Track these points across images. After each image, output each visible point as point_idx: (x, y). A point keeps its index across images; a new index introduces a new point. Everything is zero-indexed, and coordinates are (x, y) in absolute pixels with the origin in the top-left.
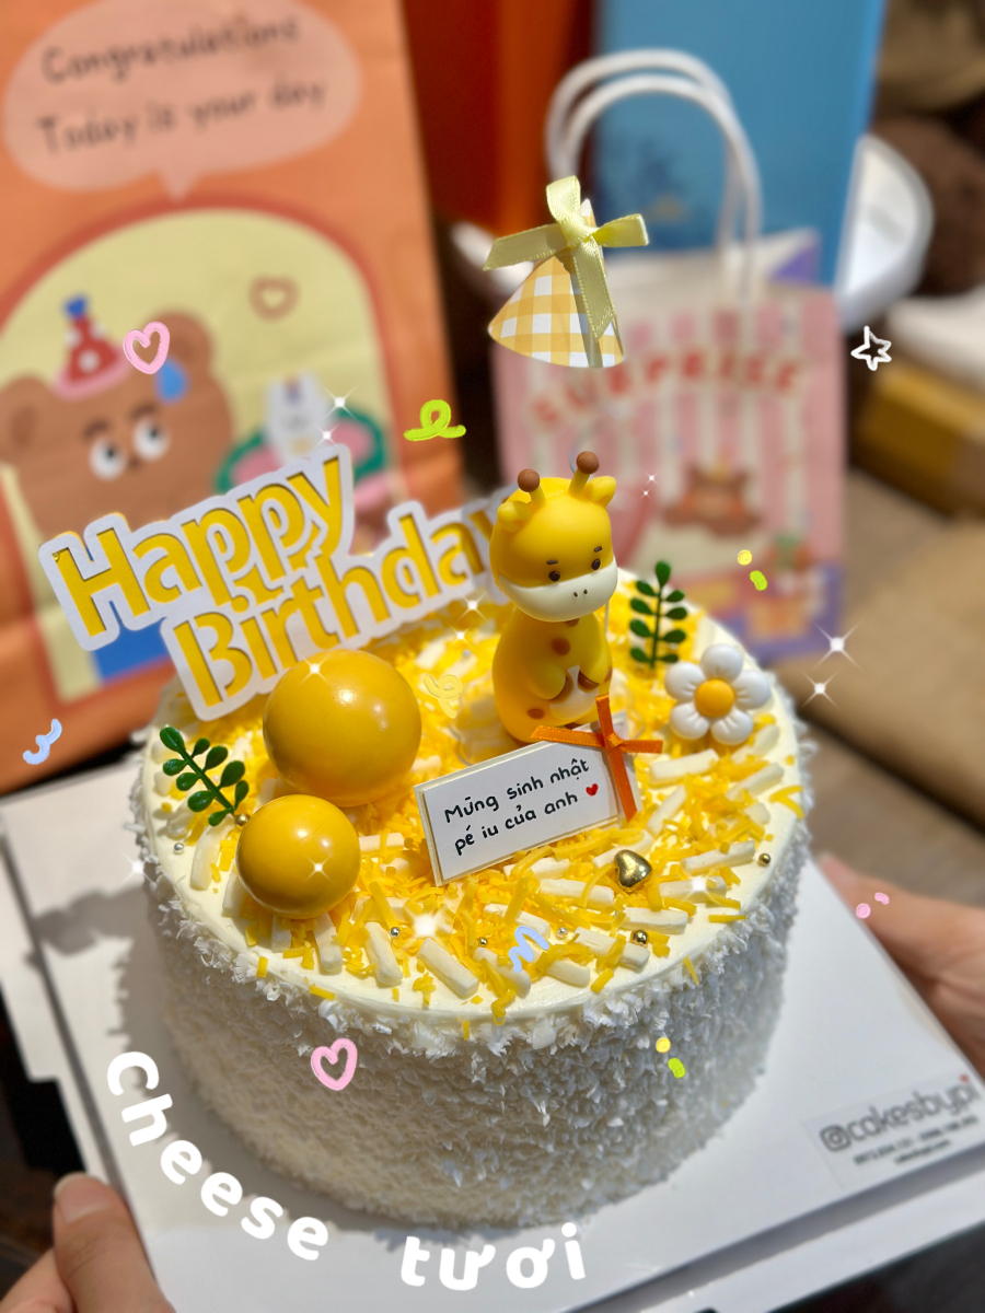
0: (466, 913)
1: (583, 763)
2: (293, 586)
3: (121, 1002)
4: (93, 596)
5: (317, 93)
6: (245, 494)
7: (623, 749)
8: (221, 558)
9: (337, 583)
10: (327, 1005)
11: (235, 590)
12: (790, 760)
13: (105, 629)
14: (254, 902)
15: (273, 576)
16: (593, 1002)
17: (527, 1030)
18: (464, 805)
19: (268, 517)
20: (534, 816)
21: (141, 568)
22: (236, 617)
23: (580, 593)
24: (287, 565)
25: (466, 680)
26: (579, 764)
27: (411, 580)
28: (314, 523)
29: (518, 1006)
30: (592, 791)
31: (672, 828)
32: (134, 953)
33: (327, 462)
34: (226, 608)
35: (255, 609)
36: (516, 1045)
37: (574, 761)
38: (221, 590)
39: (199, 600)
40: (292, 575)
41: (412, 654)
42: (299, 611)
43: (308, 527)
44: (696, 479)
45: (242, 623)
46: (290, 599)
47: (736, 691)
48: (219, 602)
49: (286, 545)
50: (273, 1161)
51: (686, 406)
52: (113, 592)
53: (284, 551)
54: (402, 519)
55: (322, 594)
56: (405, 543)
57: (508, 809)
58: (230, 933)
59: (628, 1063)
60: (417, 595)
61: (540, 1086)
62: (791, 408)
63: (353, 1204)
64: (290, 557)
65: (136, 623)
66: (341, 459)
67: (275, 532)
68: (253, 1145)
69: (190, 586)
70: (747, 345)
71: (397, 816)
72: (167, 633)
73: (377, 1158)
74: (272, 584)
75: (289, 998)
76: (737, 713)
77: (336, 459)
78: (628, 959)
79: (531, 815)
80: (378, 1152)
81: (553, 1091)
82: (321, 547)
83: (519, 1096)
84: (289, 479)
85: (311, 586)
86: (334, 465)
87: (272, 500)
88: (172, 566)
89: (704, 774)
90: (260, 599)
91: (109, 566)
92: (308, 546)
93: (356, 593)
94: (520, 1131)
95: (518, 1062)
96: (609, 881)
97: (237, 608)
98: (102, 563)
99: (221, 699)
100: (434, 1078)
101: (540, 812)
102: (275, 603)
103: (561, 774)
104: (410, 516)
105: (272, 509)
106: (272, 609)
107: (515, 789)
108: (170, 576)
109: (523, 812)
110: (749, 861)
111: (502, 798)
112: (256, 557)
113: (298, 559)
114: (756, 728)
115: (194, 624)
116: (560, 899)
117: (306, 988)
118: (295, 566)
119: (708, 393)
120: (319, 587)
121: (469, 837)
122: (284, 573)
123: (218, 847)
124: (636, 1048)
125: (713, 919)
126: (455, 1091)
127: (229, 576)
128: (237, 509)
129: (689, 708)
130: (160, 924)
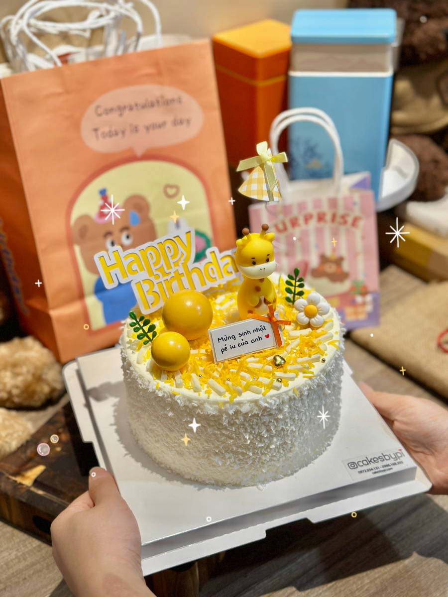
0: (224, 371)
1: (264, 327)
2: (174, 272)
3: (114, 416)
4: (111, 271)
5: (188, 122)
6: (160, 242)
7: (278, 323)
8: (151, 262)
9: (189, 273)
10: (177, 397)
11: (155, 273)
12: (336, 333)
13: (113, 282)
14: (157, 366)
15: (168, 269)
16: (263, 399)
17: (241, 407)
18: (224, 337)
19: (167, 250)
20: (248, 343)
21: (126, 264)
22: (155, 281)
23: (262, 269)
24: (173, 265)
25: (231, 306)
26: (263, 327)
27: (214, 273)
28: (182, 252)
29: (238, 399)
30: (267, 336)
31: (295, 351)
32: (119, 402)
33: (187, 233)
34: (152, 278)
35: (162, 279)
36: (237, 412)
37: (261, 326)
38: (151, 272)
39: (144, 275)
40: (174, 269)
41: (214, 299)
42: (176, 281)
43: (180, 254)
44: (324, 259)
45: (157, 283)
46: (173, 277)
47: (318, 308)
48: (150, 276)
49: (173, 259)
50: (162, 463)
51: (319, 232)
52: (117, 270)
53: (172, 261)
54: (211, 253)
55: (184, 276)
56: (212, 261)
57: (239, 340)
58: (148, 376)
59: (276, 424)
60: (215, 278)
61: (246, 429)
62: (358, 233)
63: (187, 477)
64: (173, 263)
65: (123, 281)
66: (191, 232)
67: (169, 255)
68: (155, 458)
69: (141, 271)
70: (341, 211)
71: (204, 344)
72: (133, 285)
73: (194, 457)
74: (167, 271)
75: (166, 395)
76: (318, 316)
77: (190, 232)
78: (275, 386)
79: (247, 343)
80: (195, 454)
81: (251, 431)
82: (184, 260)
83: (240, 433)
84: (174, 237)
85: (180, 273)
86: (189, 234)
87: (168, 244)
88: (136, 264)
89: (307, 336)
90: (164, 276)
91: (116, 262)
92: (180, 259)
93: (195, 276)
94: (240, 447)
95: (238, 419)
96: (271, 364)
97: (156, 279)
98: (114, 261)
99: (150, 308)
100: (212, 424)
101: (249, 342)
102: (168, 277)
103: (257, 330)
104: (214, 252)
105: (168, 247)
106: (167, 280)
107: (241, 333)
108: (135, 267)
109: (244, 342)
110: (319, 361)
111: (237, 336)
112: (162, 262)
113: (176, 264)
114: (325, 322)
115: (141, 282)
116: (254, 369)
117: (171, 392)
118: (175, 266)
119: (327, 227)
120: (183, 273)
121: (226, 348)
122: (172, 268)
123: (146, 352)
124: (278, 418)
125: (304, 377)
126: (219, 429)
127: (154, 268)
128: (157, 246)
129: (302, 314)
130: (127, 377)
